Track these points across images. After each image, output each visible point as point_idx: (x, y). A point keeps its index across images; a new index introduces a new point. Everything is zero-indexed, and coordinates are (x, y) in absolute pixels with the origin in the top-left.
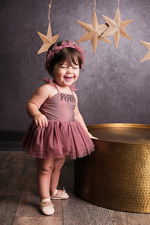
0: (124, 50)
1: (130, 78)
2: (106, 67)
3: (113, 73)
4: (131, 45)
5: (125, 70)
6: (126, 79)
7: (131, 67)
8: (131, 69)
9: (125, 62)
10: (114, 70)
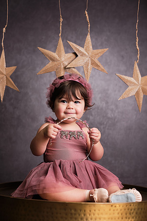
0: (100, 95)
1: (108, 129)
4: (108, 90)
5: (102, 119)
7: (109, 115)
8: (109, 118)
9: (102, 109)
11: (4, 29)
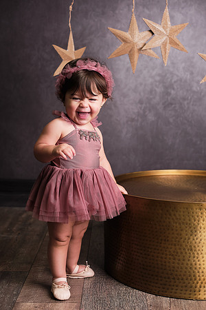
0: (183, 64)
1: (193, 105)
2: (158, 90)
3: (169, 98)
4: (193, 58)
5: (185, 94)
6: (187, 106)
7: (194, 89)
8: (194, 92)
9: (186, 81)
10: (170, 94)
11: (71, 7)
